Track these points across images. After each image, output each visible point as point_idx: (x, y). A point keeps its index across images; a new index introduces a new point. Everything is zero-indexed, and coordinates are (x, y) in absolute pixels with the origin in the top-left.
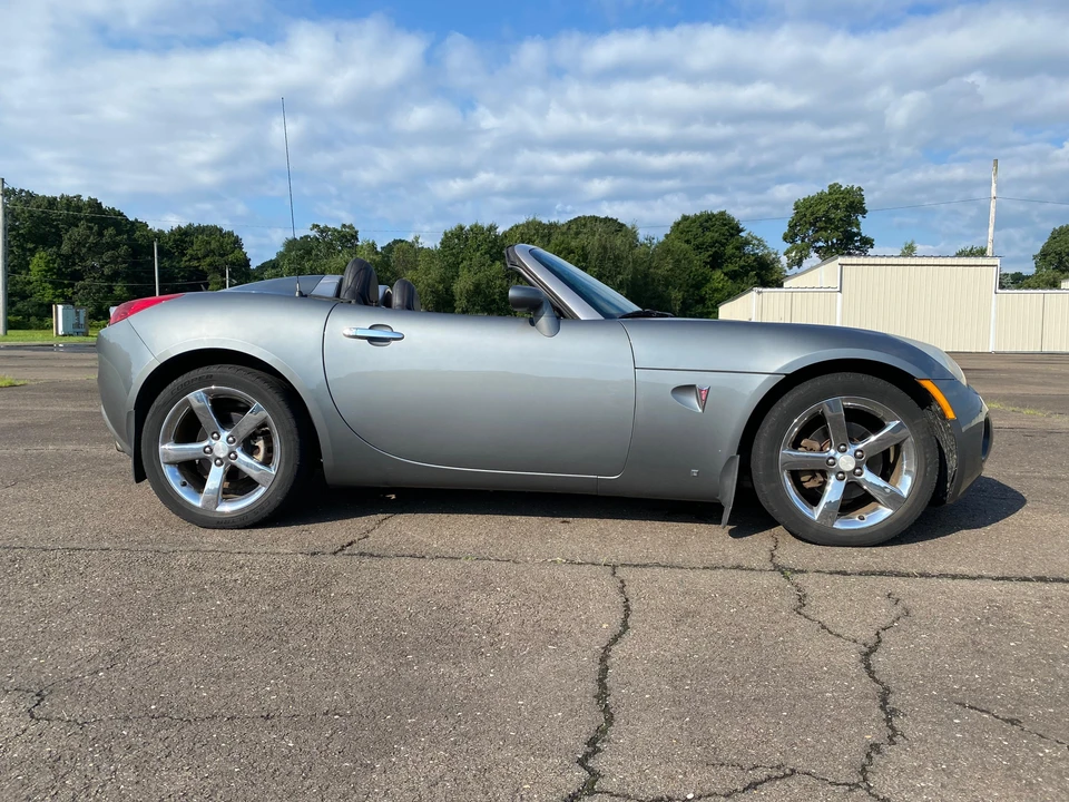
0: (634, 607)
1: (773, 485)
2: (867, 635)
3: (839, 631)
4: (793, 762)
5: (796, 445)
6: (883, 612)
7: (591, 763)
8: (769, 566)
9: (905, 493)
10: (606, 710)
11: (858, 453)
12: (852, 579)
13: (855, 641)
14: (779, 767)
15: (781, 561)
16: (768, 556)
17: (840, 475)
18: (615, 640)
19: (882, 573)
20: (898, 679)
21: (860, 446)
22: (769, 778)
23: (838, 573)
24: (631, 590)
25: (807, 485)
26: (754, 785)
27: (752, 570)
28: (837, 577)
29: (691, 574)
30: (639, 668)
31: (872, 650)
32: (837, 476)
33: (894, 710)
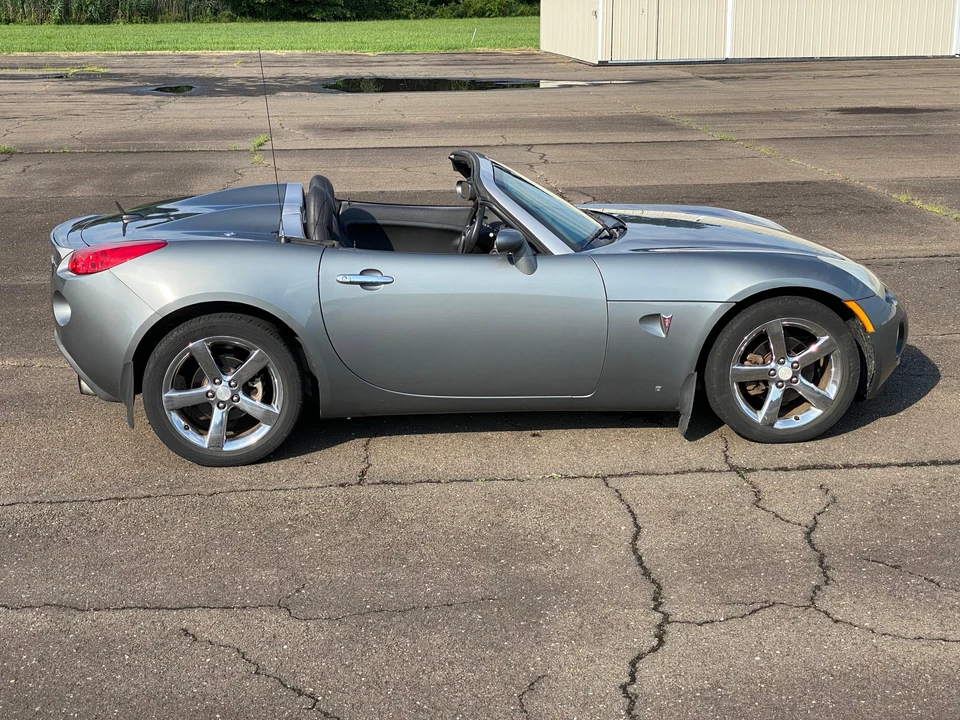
0: (636, 511)
1: (726, 396)
2: (808, 519)
3: (788, 518)
4: (772, 599)
5: (743, 360)
6: (818, 501)
7: (660, 609)
8: (726, 467)
9: (832, 397)
10: (654, 581)
11: (795, 365)
12: (793, 474)
13: (800, 525)
14: (766, 602)
15: (734, 461)
16: (723, 458)
17: (780, 384)
18: (636, 537)
19: (814, 467)
20: (829, 548)
21: (797, 358)
22: (761, 608)
23: (781, 469)
24: (627, 497)
25: (752, 393)
26: (755, 611)
27: (714, 471)
28: (780, 473)
29: (667, 479)
30: (661, 555)
31: (812, 530)
32: (776, 385)
33: (827, 566)
